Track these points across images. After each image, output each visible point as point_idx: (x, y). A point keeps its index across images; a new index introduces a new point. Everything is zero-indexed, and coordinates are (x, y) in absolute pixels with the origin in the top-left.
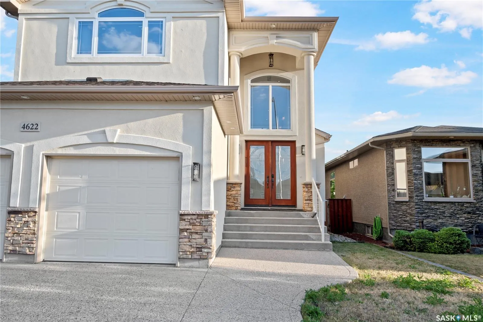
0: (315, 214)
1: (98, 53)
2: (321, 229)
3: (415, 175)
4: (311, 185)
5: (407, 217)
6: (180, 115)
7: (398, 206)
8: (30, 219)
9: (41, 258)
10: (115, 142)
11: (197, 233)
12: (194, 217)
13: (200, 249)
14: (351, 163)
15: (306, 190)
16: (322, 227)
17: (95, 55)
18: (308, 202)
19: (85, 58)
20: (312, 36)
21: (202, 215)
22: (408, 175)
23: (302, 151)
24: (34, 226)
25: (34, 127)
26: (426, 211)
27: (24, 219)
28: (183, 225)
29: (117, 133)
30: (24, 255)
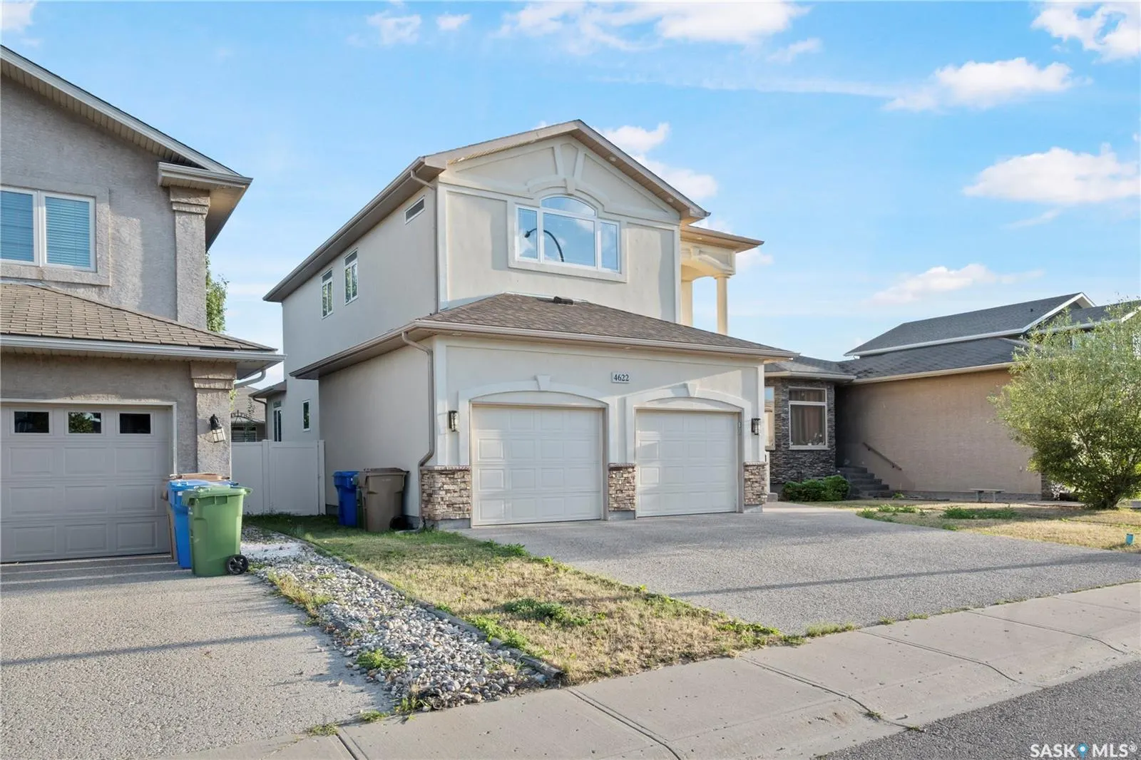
6: (739, 372)
8: (630, 475)
9: (638, 514)
10: (696, 396)
11: (756, 482)
12: (755, 468)
17: (542, 261)
21: (760, 466)
24: (633, 482)
25: (625, 378)
26: (791, 461)
27: (625, 475)
28: (747, 475)
29: (697, 387)
30: (626, 512)
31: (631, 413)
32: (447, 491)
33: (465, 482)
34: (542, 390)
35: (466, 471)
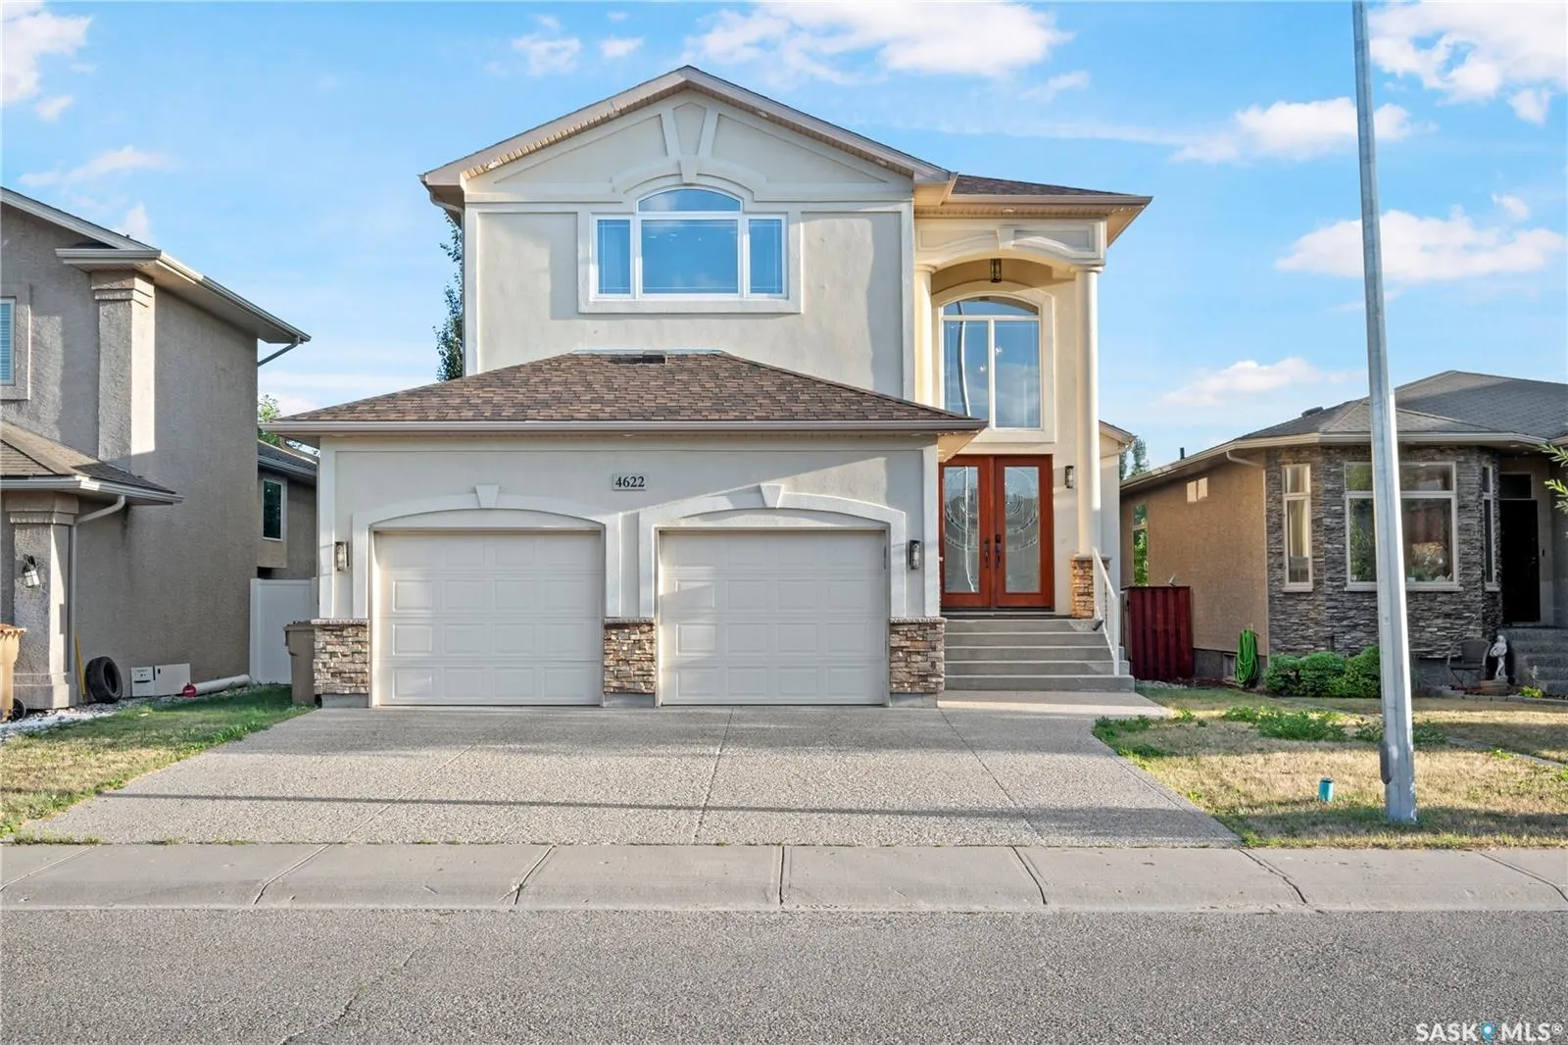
0: (1100, 623)
1: (645, 291)
2: (1112, 652)
3: (1330, 530)
4: (1090, 561)
5: (1308, 627)
6: (882, 460)
7: (1291, 603)
8: (643, 637)
9: (660, 700)
10: (778, 506)
11: (918, 653)
12: (913, 628)
13: (924, 678)
14: (1191, 486)
15: (1081, 572)
16: (1115, 649)
17: (639, 297)
18: (1084, 598)
19: (616, 301)
20: (1093, 230)
21: (926, 624)
22: (1314, 531)
23: (1067, 481)
24: (651, 648)
25: (638, 482)
27: (633, 637)
28: (896, 641)
29: (781, 492)
30: (640, 695)
31: (649, 538)
32: (333, 654)
33: (359, 642)
34: (483, 506)
35: (361, 626)
